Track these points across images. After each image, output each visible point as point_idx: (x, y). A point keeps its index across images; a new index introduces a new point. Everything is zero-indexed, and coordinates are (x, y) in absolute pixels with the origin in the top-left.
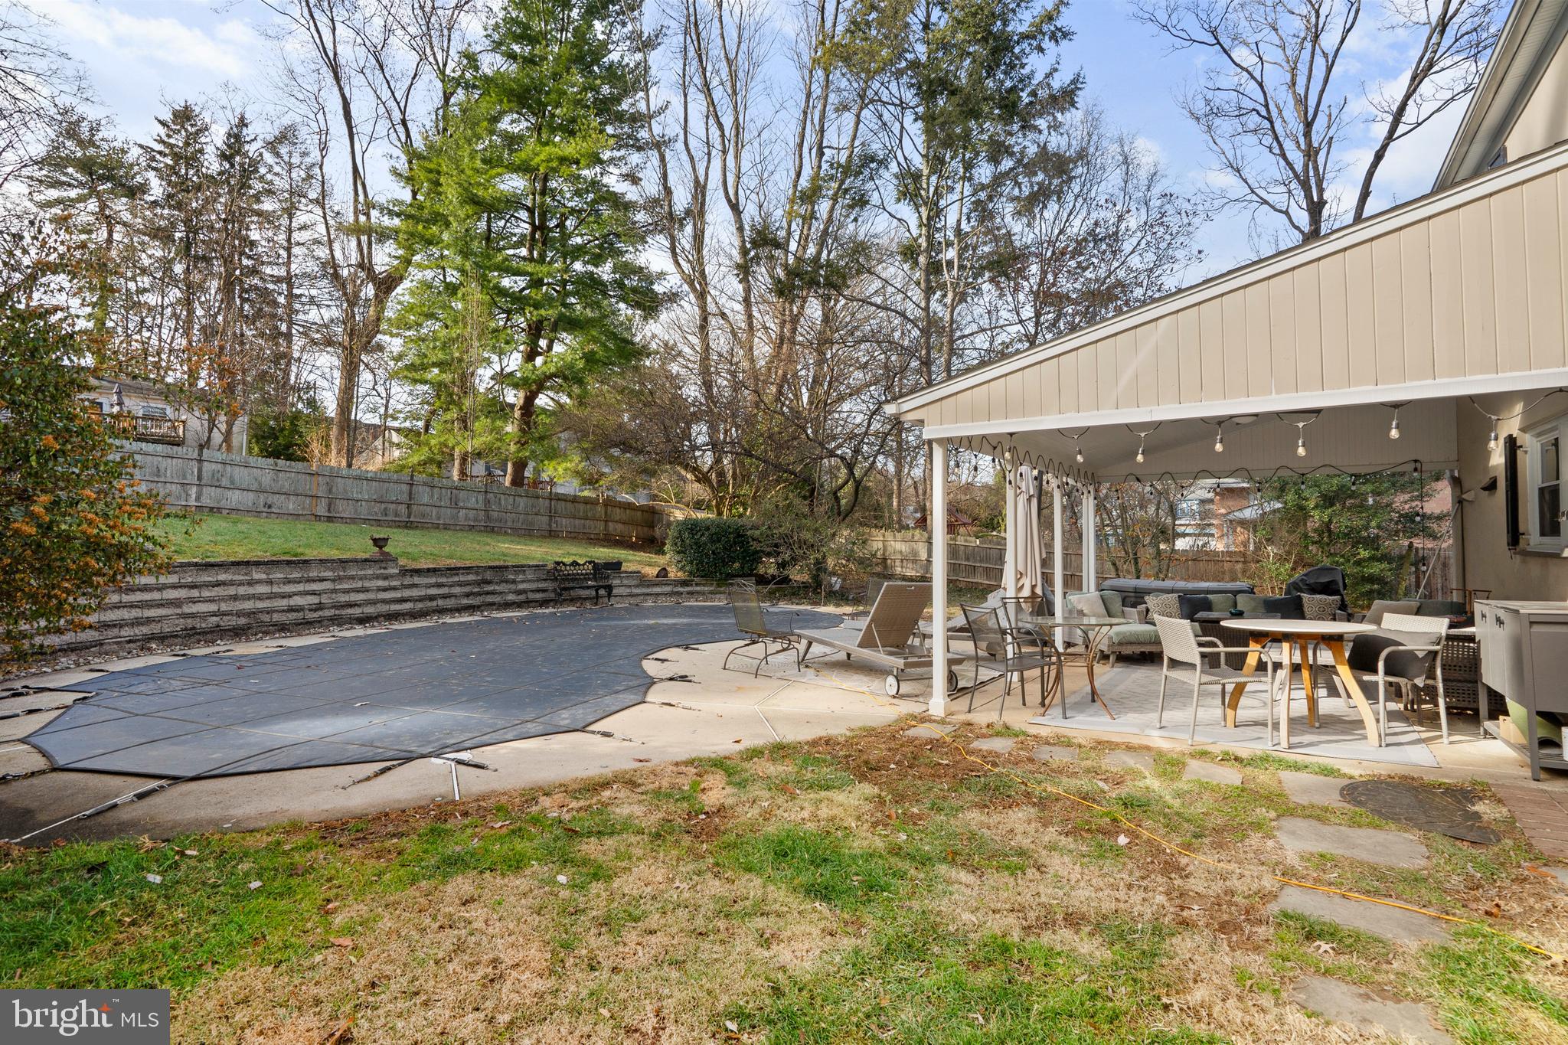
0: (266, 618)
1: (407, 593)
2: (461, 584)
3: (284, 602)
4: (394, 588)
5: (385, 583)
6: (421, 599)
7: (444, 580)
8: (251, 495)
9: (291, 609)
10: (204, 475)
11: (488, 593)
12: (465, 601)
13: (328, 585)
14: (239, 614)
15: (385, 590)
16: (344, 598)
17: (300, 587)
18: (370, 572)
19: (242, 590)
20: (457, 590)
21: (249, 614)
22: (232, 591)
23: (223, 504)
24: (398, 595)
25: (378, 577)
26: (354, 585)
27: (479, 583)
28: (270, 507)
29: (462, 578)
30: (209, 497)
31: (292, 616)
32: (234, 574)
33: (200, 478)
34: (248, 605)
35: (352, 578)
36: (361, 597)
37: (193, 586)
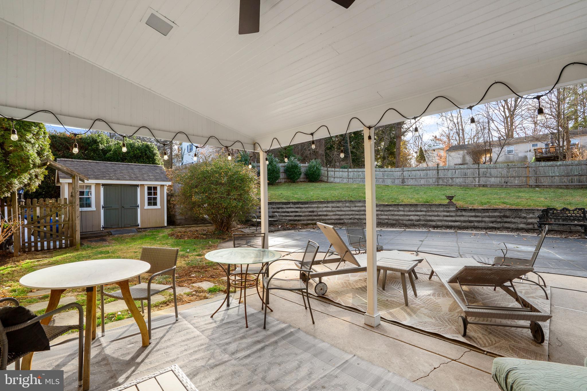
0: (401, 222)
1: (458, 218)
2: (489, 217)
3: (408, 218)
4: (452, 216)
5: (448, 214)
6: (465, 221)
7: (480, 214)
8: (498, 179)
9: (409, 220)
10: (480, 173)
11: (506, 222)
12: (491, 225)
13: (424, 213)
14: (393, 220)
15: (447, 216)
16: (429, 218)
17: (414, 213)
18: (442, 209)
19: (396, 213)
20: (487, 219)
21: (396, 220)
22: (393, 213)
23: (488, 183)
24: (454, 219)
25: (444, 211)
26: (434, 214)
27: (500, 217)
28: (507, 183)
29: (491, 214)
30: (483, 181)
31: (410, 222)
32: (394, 208)
33: (479, 175)
34: (397, 217)
35: (433, 211)
36: (436, 218)
37: (382, 211)
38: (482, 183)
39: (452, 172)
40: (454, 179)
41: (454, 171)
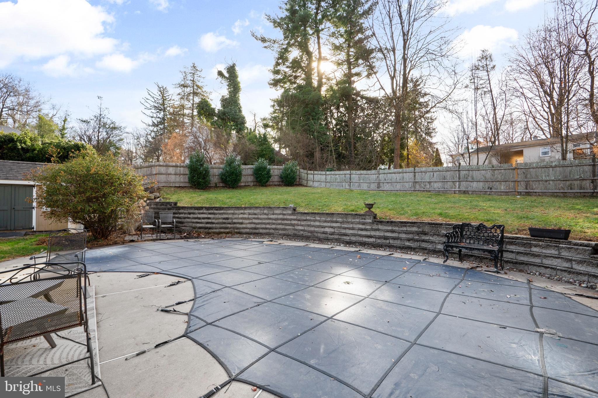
0: (316, 234)
1: (373, 233)
2: (406, 233)
3: (323, 230)
4: (366, 230)
5: (363, 227)
6: (380, 238)
7: (397, 228)
8: (481, 184)
9: (324, 233)
10: (461, 176)
11: (423, 241)
12: (407, 244)
13: (338, 225)
14: (309, 232)
15: (362, 230)
16: (343, 231)
17: (329, 224)
18: (358, 220)
19: (312, 223)
20: (403, 236)
21: (311, 232)
22: (309, 223)
23: (470, 189)
24: (368, 233)
25: (359, 223)
26: (349, 226)
27: (418, 233)
28: (491, 189)
29: (409, 229)
30: (464, 186)
31: (324, 235)
32: (311, 217)
33: (459, 179)
34: (312, 229)
35: (348, 222)
36: (351, 232)
37: (299, 220)
38: (463, 188)
39: (430, 176)
40: (432, 184)
41: (432, 173)
